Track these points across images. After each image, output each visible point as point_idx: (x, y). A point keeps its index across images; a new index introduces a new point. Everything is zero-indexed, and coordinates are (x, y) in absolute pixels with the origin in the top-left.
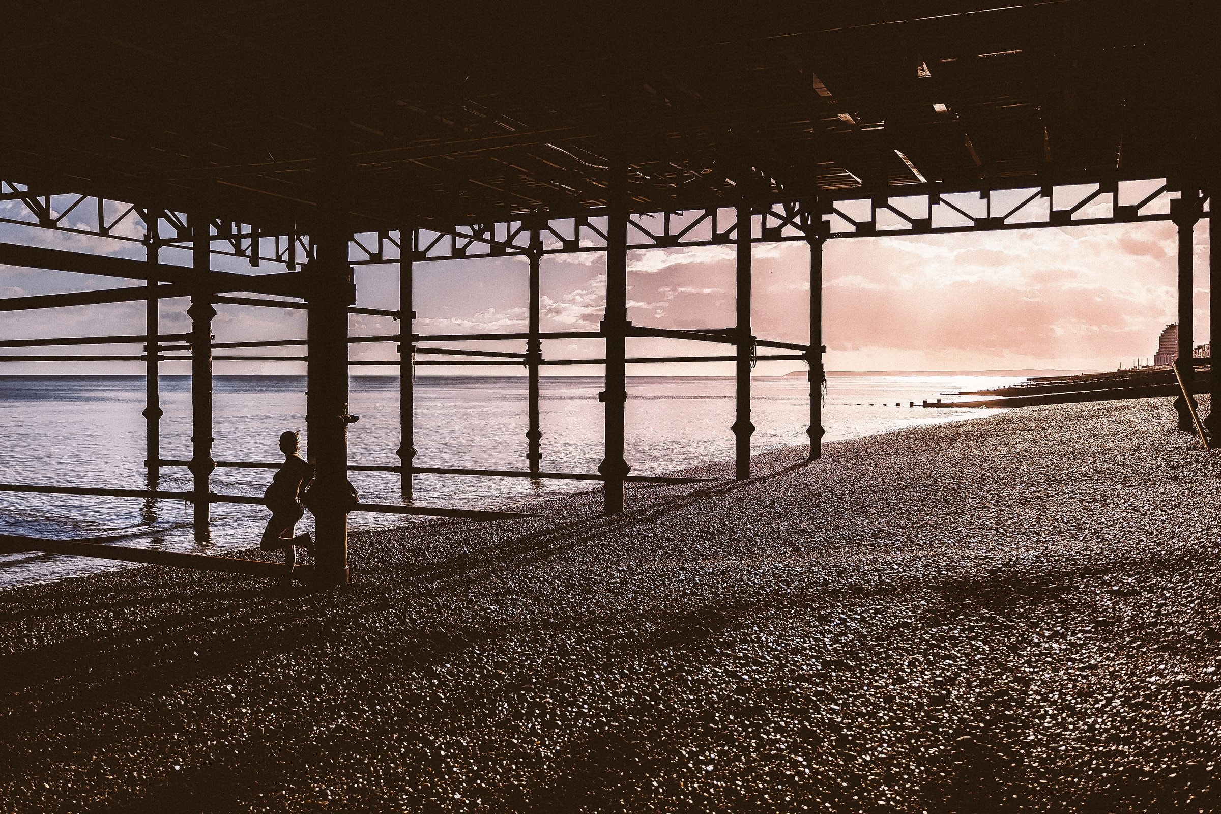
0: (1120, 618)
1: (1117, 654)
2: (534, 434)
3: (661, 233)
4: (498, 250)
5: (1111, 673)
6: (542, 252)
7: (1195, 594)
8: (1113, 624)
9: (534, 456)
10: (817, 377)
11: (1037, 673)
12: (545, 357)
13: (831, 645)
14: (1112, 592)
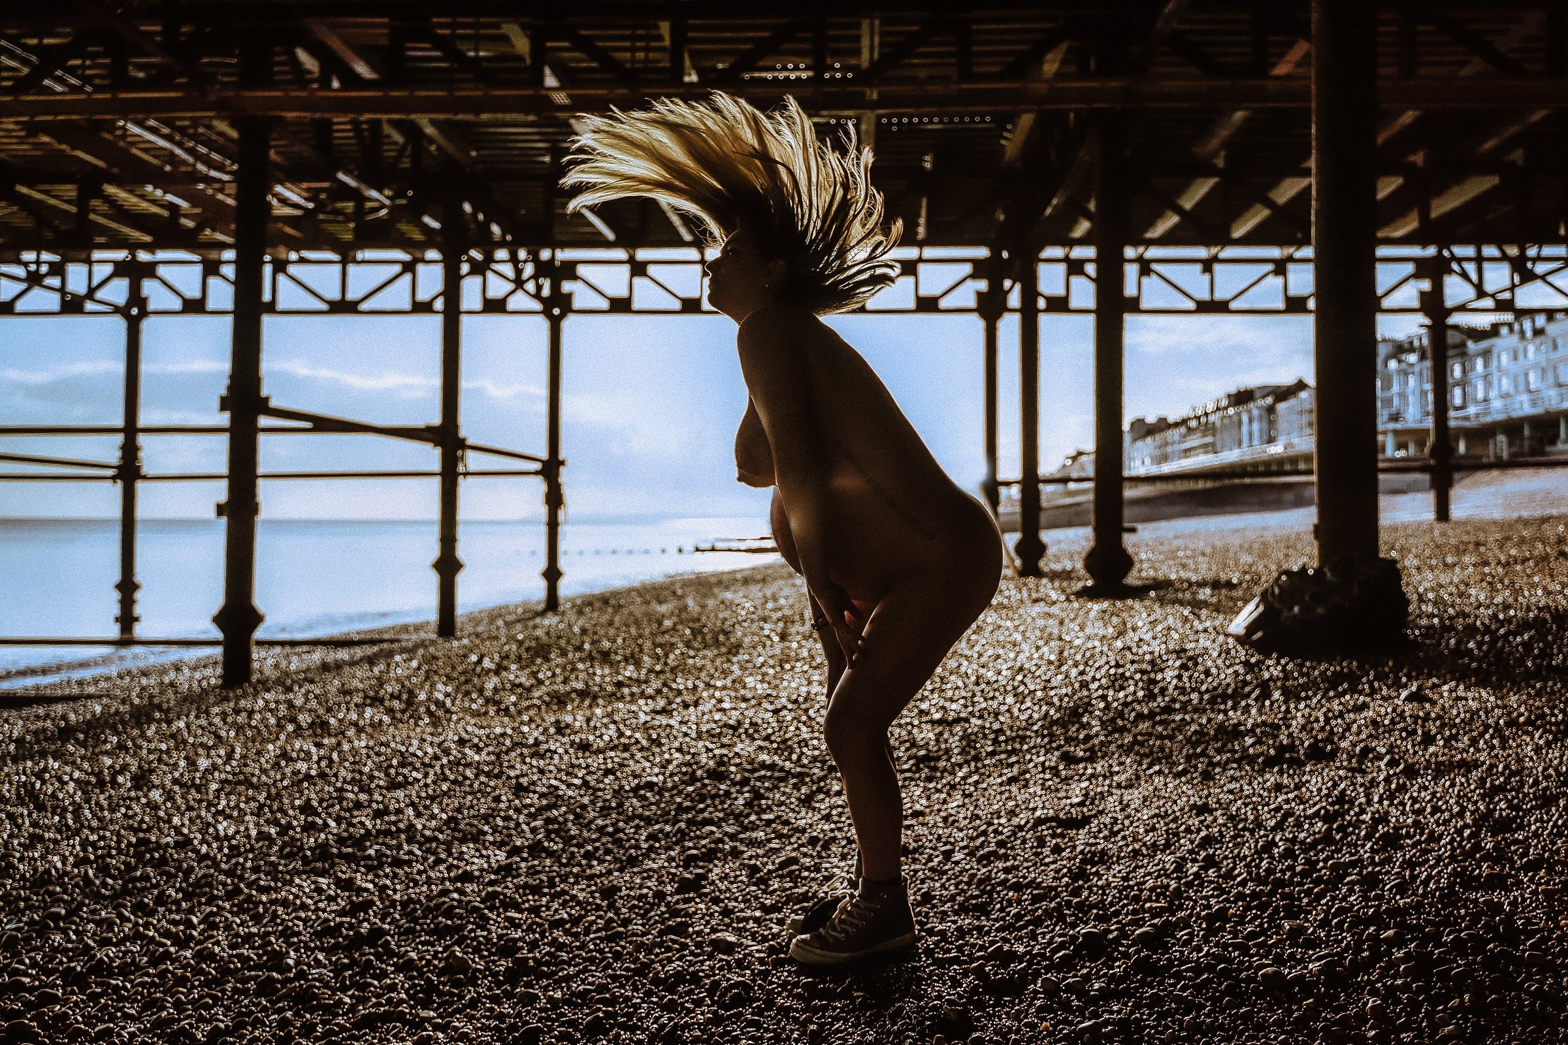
0: (947, 751)
1: (949, 794)
2: (127, 587)
3: (336, 295)
4: (72, 305)
5: (945, 819)
6: (144, 313)
7: (1036, 716)
8: (938, 759)
9: (127, 619)
10: (554, 499)
11: (840, 829)
12: (146, 470)
13: (528, 824)
14: (933, 722)
